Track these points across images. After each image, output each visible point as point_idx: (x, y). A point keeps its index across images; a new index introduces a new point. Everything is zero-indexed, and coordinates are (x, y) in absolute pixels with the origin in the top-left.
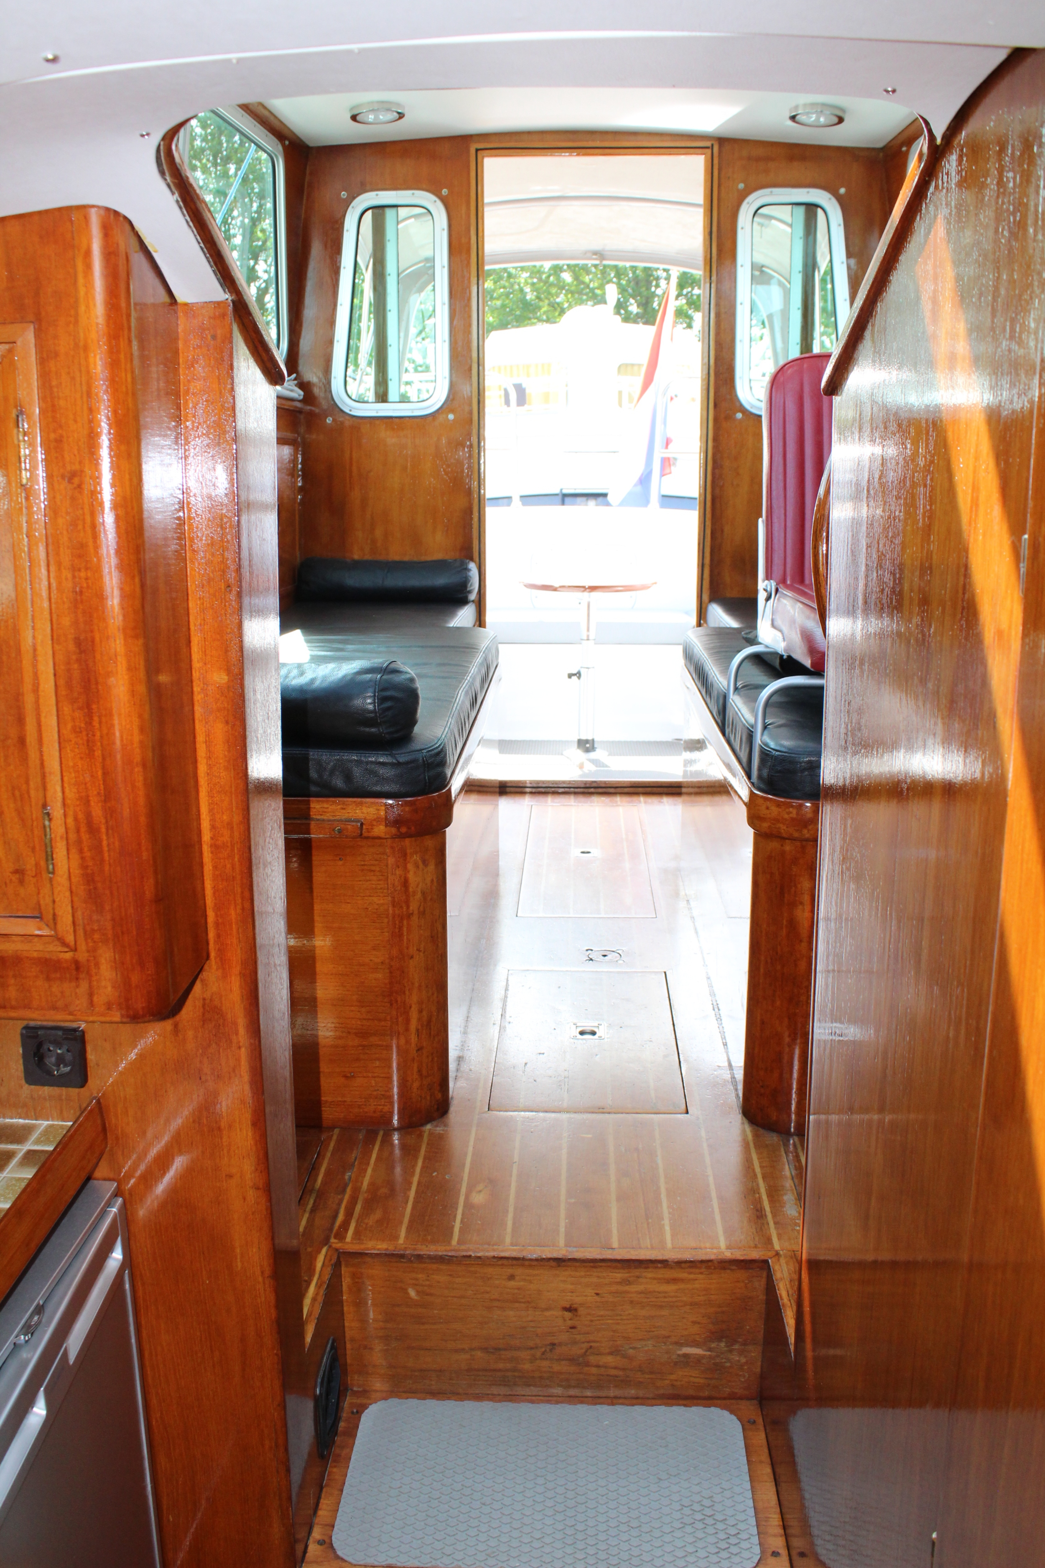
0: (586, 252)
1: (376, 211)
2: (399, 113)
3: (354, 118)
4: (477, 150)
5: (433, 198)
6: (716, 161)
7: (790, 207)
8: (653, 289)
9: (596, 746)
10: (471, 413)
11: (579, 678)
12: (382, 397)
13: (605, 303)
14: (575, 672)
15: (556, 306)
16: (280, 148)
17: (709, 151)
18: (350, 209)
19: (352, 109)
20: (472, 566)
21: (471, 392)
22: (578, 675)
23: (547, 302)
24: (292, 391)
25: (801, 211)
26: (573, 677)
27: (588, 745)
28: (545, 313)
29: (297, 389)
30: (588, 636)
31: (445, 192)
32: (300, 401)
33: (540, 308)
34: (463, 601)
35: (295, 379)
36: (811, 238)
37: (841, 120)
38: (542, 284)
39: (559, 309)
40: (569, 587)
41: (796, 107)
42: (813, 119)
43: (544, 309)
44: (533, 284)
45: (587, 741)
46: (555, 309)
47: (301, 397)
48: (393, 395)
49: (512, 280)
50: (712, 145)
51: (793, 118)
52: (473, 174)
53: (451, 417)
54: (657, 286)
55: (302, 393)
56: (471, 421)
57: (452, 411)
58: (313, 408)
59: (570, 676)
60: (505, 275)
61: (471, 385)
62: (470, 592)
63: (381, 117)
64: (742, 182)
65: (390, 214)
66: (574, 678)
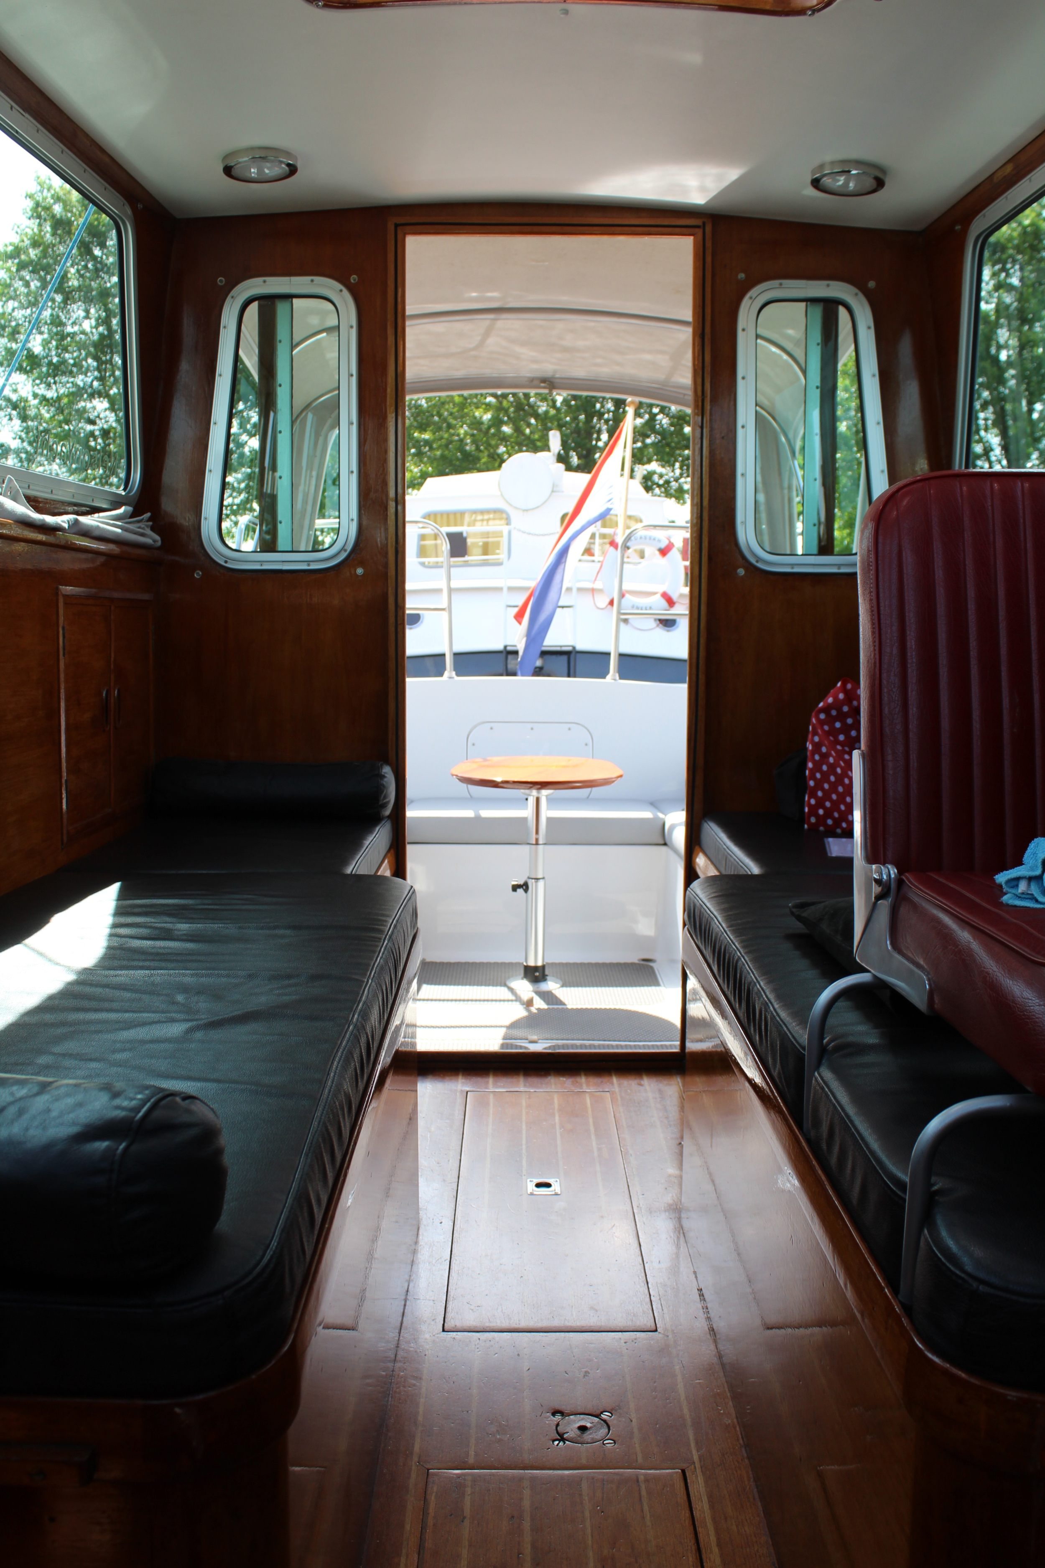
0: (532, 380)
1: (262, 302)
2: (288, 165)
3: (228, 171)
4: (397, 226)
5: (338, 286)
6: (709, 244)
7: (803, 304)
8: (594, 442)
9: (547, 972)
10: (386, 566)
11: (526, 890)
12: (268, 545)
13: (549, 450)
14: (522, 883)
15: (496, 457)
16: (129, 211)
17: (699, 232)
18: (229, 300)
19: (225, 158)
20: (387, 771)
21: (387, 538)
22: (525, 887)
23: (486, 453)
24: (142, 535)
25: (817, 312)
26: (518, 890)
27: (537, 974)
28: (484, 463)
29: (148, 532)
30: (537, 840)
31: (354, 278)
32: (158, 548)
33: (479, 459)
34: (371, 820)
35: (149, 520)
36: (831, 344)
37: (880, 183)
38: (482, 435)
39: (499, 460)
40: (514, 782)
41: (822, 166)
42: (840, 183)
43: (484, 460)
44: (473, 435)
45: (536, 968)
46: (495, 460)
47: (159, 543)
48: (283, 541)
49: (452, 431)
50: (704, 224)
51: (816, 183)
52: (391, 256)
53: (360, 571)
54: (598, 439)
55: (157, 538)
56: (385, 576)
57: (362, 564)
58: (177, 558)
59: (515, 888)
60: (445, 425)
61: (386, 529)
62: (384, 806)
63: (267, 171)
64: (742, 272)
65: (281, 308)
66: (520, 891)
